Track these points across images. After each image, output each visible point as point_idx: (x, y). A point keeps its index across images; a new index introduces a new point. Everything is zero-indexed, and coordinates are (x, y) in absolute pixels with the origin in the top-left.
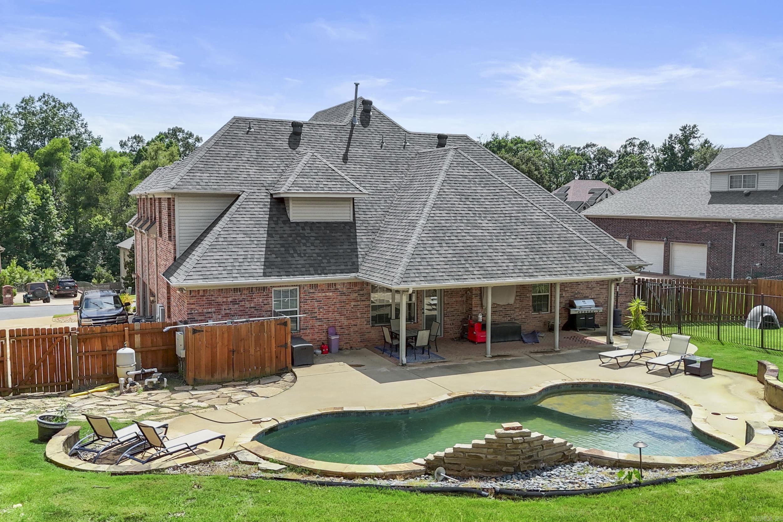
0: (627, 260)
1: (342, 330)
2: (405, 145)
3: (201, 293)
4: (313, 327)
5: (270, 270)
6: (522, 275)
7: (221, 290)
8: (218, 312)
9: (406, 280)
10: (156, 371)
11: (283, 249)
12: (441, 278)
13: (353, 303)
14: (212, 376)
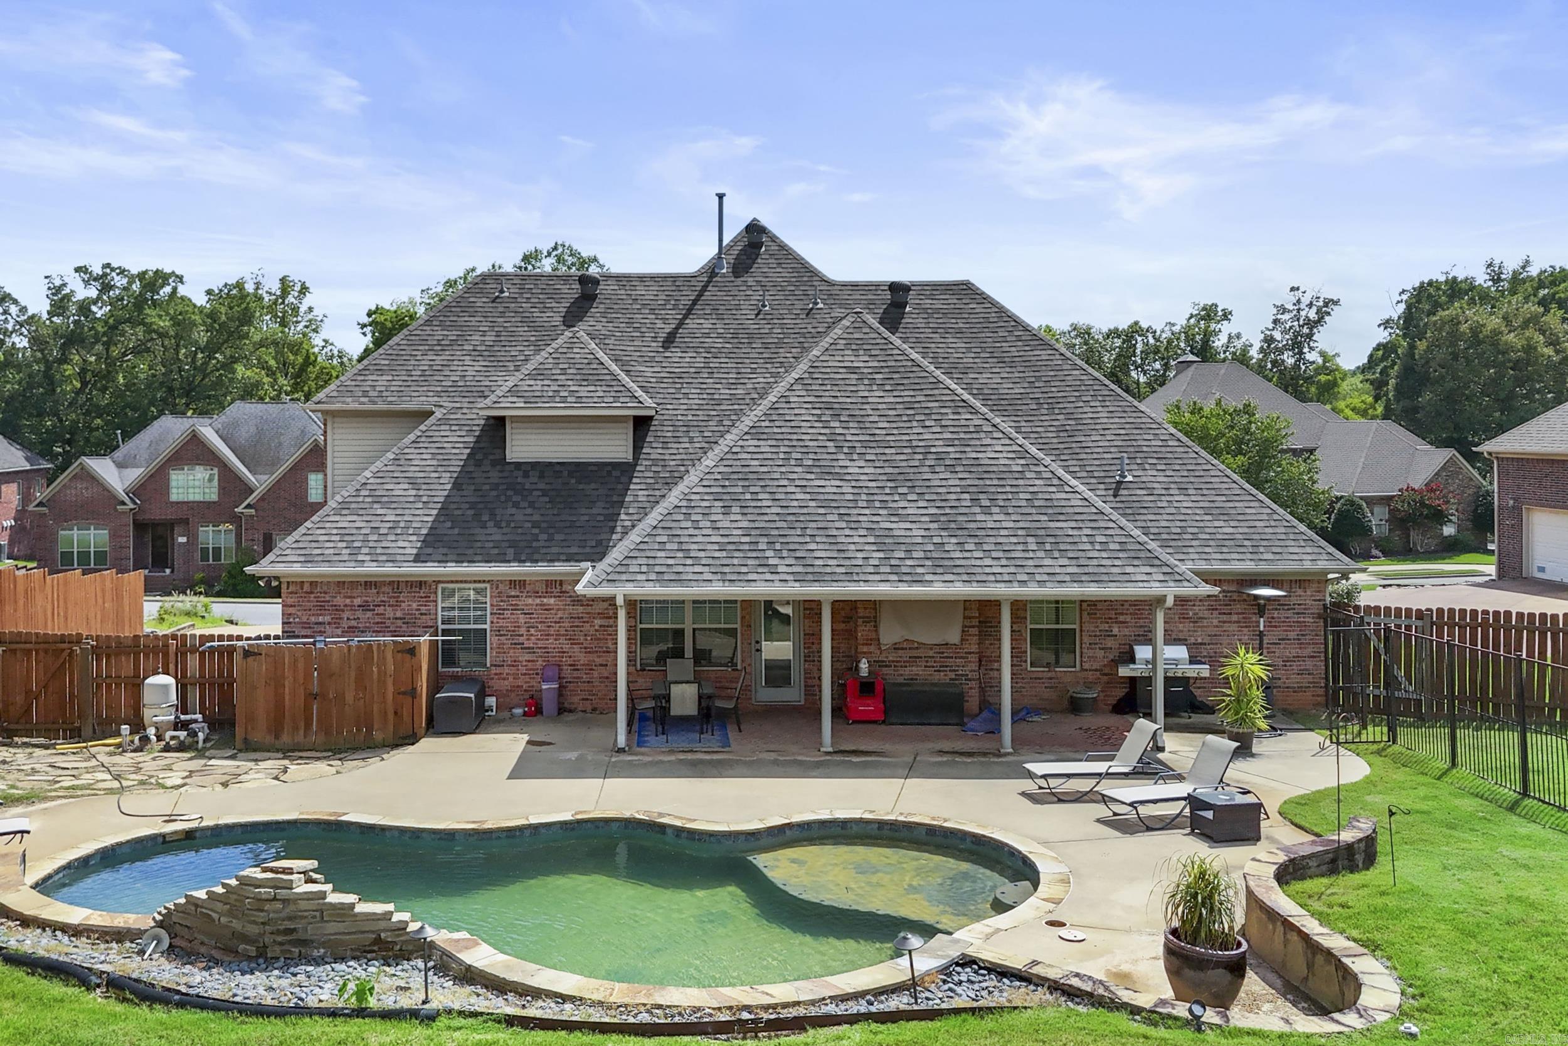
0: (1295, 557)
1: (576, 674)
2: (812, 309)
3: (306, 587)
4: (515, 664)
5: (430, 551)
6: (894, 578)
7: (343, 584)
8: (336, 622)
9: (616, 577)
10: (200, 720)
11: (470, 512)
12: (696, 577)
13: (598, 622)
14: (277, 737)
